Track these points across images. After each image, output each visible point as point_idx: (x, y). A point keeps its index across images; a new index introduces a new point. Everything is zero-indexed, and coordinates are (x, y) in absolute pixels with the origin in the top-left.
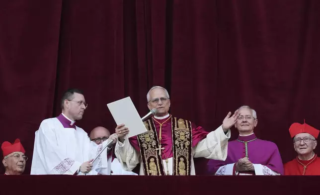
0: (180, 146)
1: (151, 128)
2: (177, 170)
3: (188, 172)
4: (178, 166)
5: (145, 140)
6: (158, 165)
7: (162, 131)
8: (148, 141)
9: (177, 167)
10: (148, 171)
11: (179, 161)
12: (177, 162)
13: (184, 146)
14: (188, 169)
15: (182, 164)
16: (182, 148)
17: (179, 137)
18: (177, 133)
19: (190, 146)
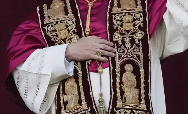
0: (123, 42)
1: (70, 10)
2: (118, 90)
3: (143, 91)
4: (121, 83)
5: (57, 36)
6: (81, 83)
7: (92, 15)
8: (64, 37)
9: (118, 84)
10: (61, 97)
11: (123, 71)
12: (118, 75)
13: (132, 41)
14: (143, 86)
15: (129, 77)
16: (128, 45)
17: (121, 26)
18: (118, 18)
19: (144, 40)
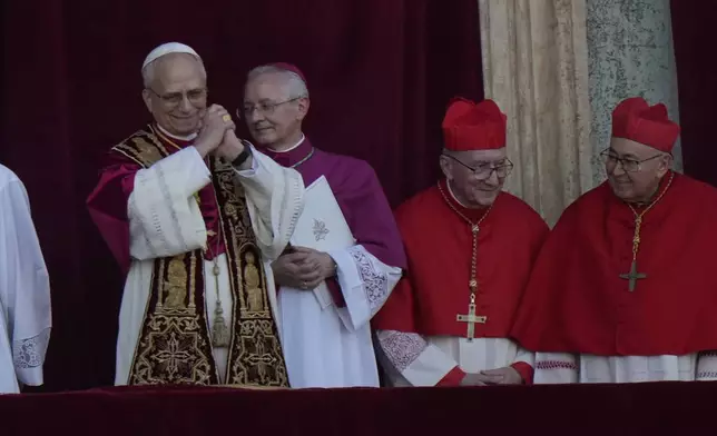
3: (265, 291)
11: (244, 264)
12: (239, 269)
15: (251, 272)
